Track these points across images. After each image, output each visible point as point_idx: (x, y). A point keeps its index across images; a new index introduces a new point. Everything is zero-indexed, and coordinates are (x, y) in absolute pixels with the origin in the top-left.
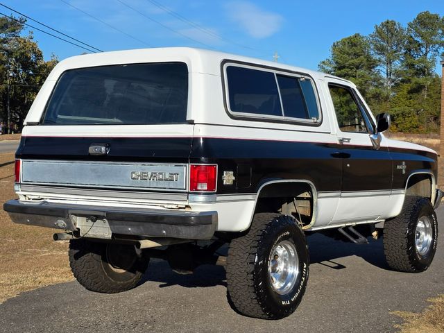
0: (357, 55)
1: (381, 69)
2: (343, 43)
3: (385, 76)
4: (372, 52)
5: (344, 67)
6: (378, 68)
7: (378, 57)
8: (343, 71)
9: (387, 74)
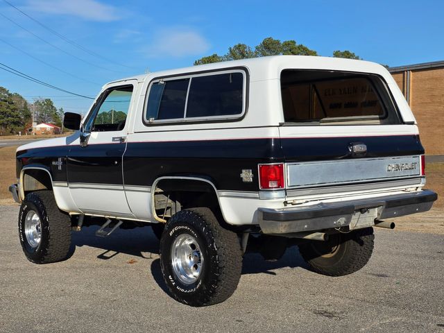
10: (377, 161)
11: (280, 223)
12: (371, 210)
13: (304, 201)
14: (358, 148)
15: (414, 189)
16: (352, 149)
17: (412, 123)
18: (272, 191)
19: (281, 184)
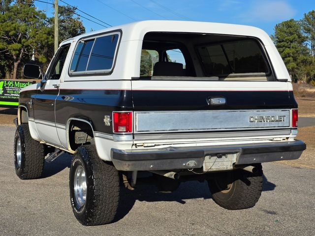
0: (291, 34)
1: (308, 43)
2: (283, 24)
3: (310, 48)
4: (302, 31)
5: (283, 41)
6: (306, 42)
7: (306, 35)
8: (282, 43)
9: (312, 47)
10: (238, 113)
11: (124, 162)
12: (229, 156)
13: (153, 145)
14: (215, 101)
15: (282, 139)
16: (210, 102)
17: (286, 81)
18: (122, 134)
19: (129, 129)
